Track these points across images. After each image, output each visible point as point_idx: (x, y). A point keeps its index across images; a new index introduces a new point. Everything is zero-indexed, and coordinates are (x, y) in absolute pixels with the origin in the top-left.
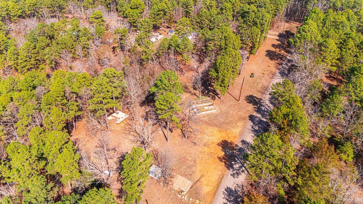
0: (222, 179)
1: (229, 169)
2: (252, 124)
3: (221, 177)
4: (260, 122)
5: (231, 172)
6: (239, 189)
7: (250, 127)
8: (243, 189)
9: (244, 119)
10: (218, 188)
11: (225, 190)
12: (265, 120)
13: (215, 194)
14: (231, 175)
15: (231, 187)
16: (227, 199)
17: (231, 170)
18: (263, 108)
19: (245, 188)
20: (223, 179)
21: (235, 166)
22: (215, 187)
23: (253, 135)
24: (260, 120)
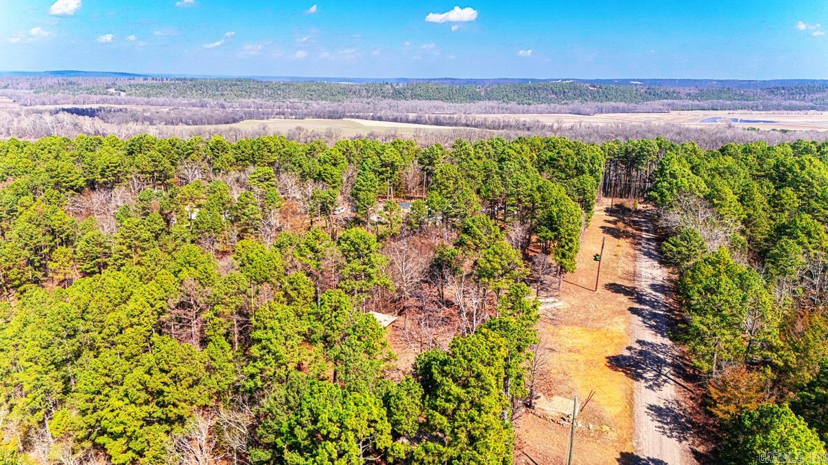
0: (632, 394)
1: (638, 381)
2: (640, 318)
3: (629, 392)
4: (654, 316)
5: (642, 383)
6: (673, 406)
7: (641, 323)
8: (681, 406)
9: (621, 313)
10: (632, 407)
11: (648, 408)
12: (662, 313)
13: (631, 416)
14: (646, 387)
15: (657, 404)
16: (659, 421)
17: (643, 381)
18: (648, 298)
19: (683, 404)
20: (634, 395)
21: (645, 375)
22: (626, 407)
23: (653, 332)
24: (650, 312)
